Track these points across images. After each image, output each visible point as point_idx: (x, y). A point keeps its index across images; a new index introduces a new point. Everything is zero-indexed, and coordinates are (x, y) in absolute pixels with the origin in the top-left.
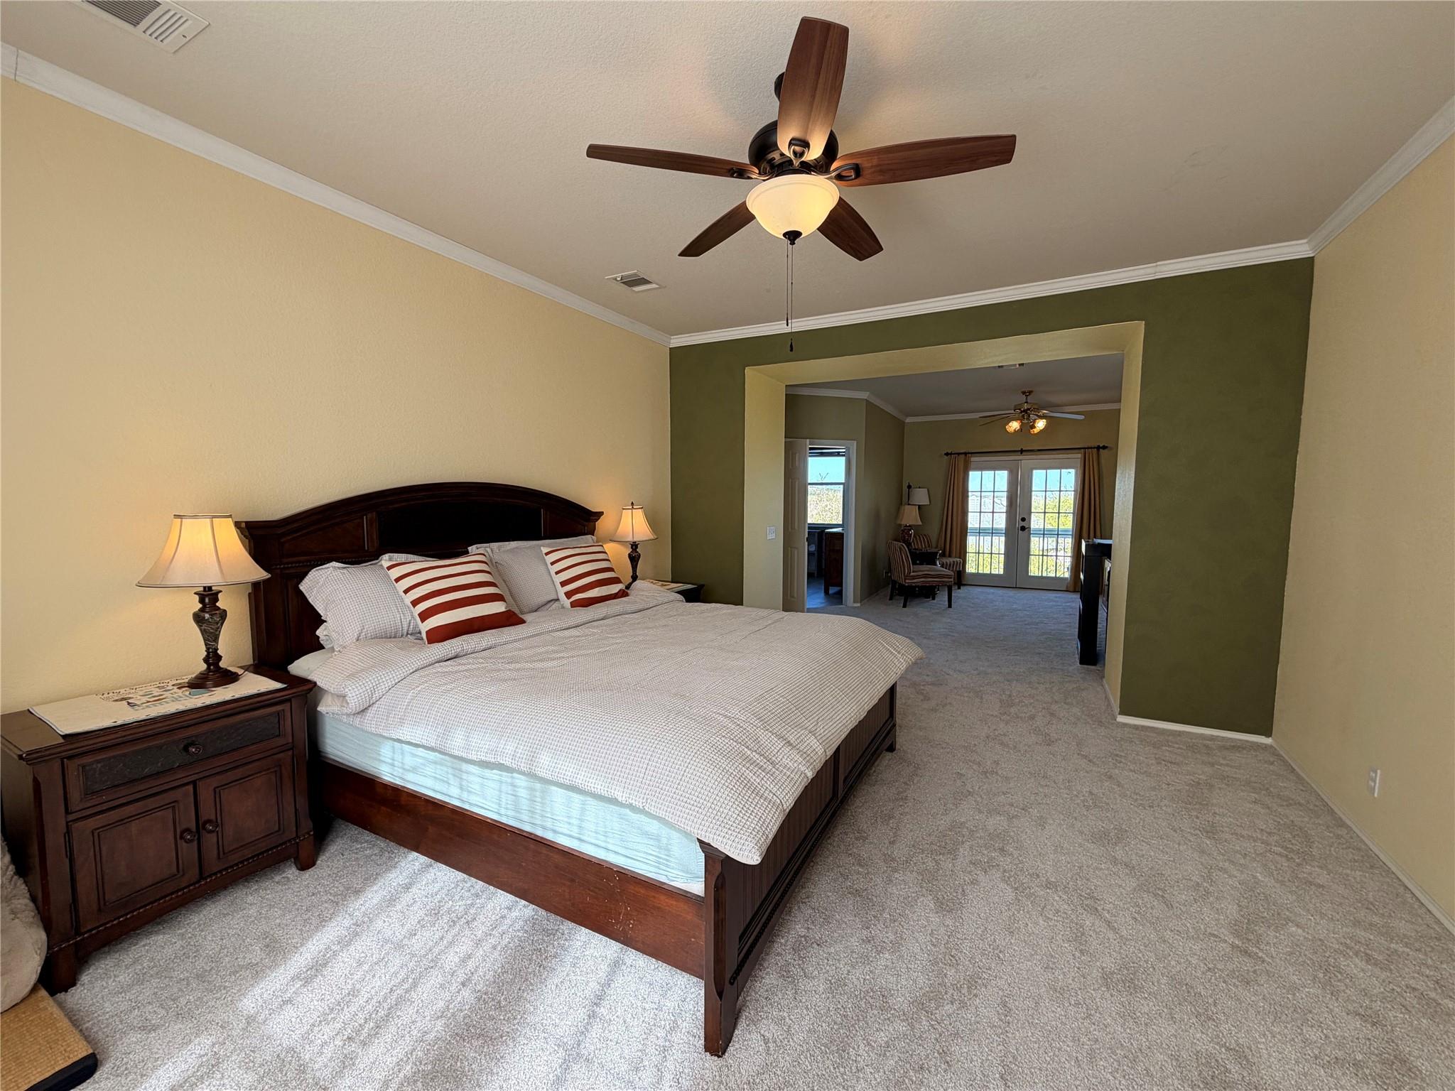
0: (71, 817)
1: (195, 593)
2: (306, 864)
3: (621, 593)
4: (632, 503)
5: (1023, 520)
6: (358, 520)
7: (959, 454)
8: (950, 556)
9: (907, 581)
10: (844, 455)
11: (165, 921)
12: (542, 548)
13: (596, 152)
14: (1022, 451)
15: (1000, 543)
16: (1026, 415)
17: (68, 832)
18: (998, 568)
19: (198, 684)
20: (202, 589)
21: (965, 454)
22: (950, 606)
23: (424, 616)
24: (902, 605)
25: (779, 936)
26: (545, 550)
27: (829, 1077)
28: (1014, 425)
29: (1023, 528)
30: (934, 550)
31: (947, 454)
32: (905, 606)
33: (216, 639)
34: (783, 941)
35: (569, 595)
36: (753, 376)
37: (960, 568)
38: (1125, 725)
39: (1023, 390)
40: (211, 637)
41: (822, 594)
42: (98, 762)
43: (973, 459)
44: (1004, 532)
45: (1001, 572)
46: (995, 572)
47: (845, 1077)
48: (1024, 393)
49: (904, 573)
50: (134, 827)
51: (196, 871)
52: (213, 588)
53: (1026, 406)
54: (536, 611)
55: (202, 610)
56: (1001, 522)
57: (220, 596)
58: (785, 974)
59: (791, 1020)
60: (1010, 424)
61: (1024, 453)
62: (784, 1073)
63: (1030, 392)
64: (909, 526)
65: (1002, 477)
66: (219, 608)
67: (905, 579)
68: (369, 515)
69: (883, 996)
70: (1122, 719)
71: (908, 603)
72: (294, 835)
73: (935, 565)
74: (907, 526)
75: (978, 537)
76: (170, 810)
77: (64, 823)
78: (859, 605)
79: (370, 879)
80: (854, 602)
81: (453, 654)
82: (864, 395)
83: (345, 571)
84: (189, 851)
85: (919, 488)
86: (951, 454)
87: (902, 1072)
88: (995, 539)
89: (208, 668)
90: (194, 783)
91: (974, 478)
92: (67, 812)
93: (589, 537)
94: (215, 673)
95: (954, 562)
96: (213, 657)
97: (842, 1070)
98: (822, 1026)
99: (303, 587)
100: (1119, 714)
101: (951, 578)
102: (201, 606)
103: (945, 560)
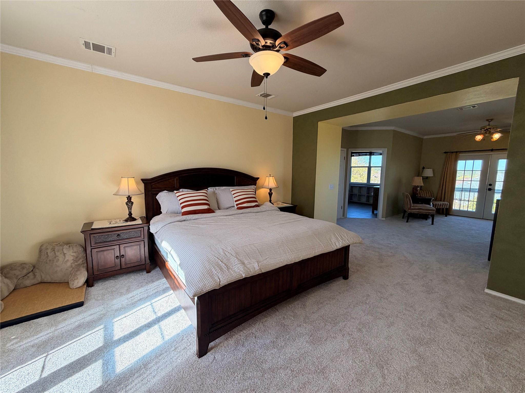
0: (92, 248)
1: (126, 197)
2: (148, 272)
3: (256, 206)
4: (270, 175)
5: (490, 185)
6: (173, 179)
7: (452, 152)
8: (444, 201)
9: (409, 211)
10: (381, 154)
11: (115, 277)
12: (230, 189)
13: (197, 60)
14: (492, 150)
15: (474, 196)
16: (488, 132)
17: (91, 251)
18: (472, 208)
19: (126, 221)
20: (128, 196)
21: (457, 152)
22: (433, 224)
23: (183, 207)
24: (406, 221)
25: (245, 330)
26: (231, 190)
27: (223, 378)
28: (479, 138)
29: (490, 189)
30: (429, 198)
31: (445, 153)
32: (407, 222)
33: (131, 209)
34: (245, 332)
35: (237, 205)
36: (321, 125)
37: (447, 207)
38: (487, 294)
39: (487, 119)
40: (130, 208)
41: (371, 213)
42: (97, 236)
43: (460, 155)
44: (477, 191)
45: (474, 210)
46: (470, 210)
47: (228, 381)
48: (487, 120)
49: (408, 207)
50: (105, 253)
51: (120, 266)
52: (130, 196)
53: (488, 127)
54: (227, 209)
55: (127, 202)
56: (476, 185)
57: (132, 198)
58: (237, 343)
59: (227, 356)
60: (476, 137)
61: (493, 151)
62: (211, 371)
63: (492, 120)
64: (417, 186)
65: (479, 164)
66: (131, 201)
67: (408, 210)
68: (176, 178)
69: (262, 362)
70: (487, 291)
71: (409, 221)
72: (144, 263)
73: (429, 204)
74: (416, 186)
75: (461, 192)
76: (113, 250)
77: (90, 249)
78: (384, 219)
79: (158, 279)
80: (382, 218)
81: (183, 220)
82: (392, 128)
83: (167, 193)
84: (118, 261)
85: (428, 168)
86: (448, 152)
87: (246, 388)
88: (472, 194)
89: (129, 217)
90: (119, 245)
91: (461, 164)
92: (91, 247)
93: (253, 186)
94: (131, 218)
95: (443, 204)
96: (130, 214)
97: (228, 378)
98: (234, 362)
99: (157, 197)
100: (487, 288)
101: (434, 211)
102: (127, 200)
103: (435, 203)
